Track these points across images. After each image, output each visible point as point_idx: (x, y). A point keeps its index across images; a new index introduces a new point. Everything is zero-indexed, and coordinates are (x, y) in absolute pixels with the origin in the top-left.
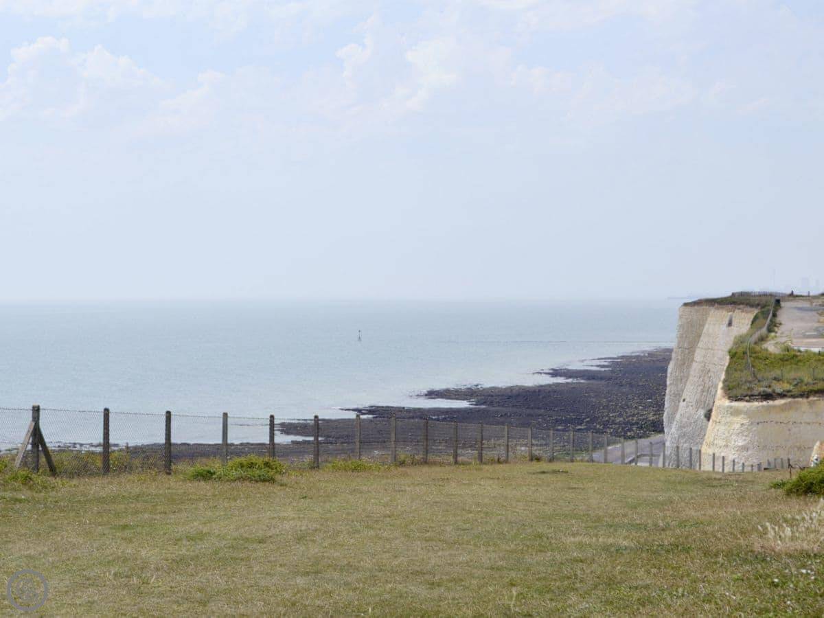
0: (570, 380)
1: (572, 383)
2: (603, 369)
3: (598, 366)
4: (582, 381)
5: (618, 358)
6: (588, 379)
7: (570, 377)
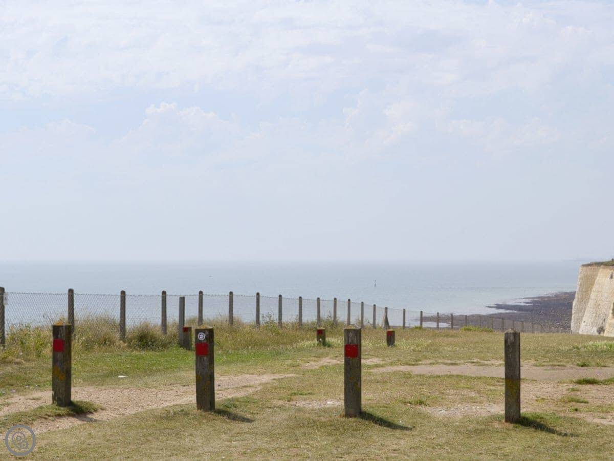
0: (508, 311)
1: (509, 313)
2: (528, 305)
3: (524, 303)
4: (516, 312)
5: (537, 298)
6: (519, 310)
7: (508, 309)
